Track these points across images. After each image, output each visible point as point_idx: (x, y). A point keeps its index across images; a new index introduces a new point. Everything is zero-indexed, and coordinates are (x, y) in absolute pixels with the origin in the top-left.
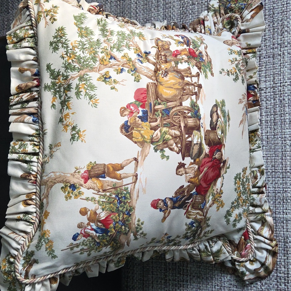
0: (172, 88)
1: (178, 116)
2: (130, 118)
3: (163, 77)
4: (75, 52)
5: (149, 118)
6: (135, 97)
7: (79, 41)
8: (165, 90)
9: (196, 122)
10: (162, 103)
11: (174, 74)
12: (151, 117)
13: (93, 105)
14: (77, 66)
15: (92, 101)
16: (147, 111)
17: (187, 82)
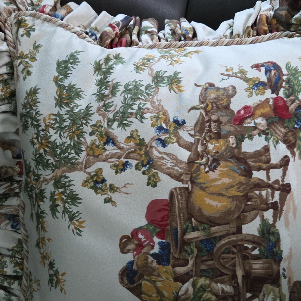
0: (223, 195)
1: (232, 256)
2: (136, 257)
3: (207, 172)
4: (49, 135)
5: (173, 259)
6: (148, 216)
7: (56, 115)
8: (208, 201)
9: (271, 268)
10: (200, 228)
11: (232, 164)
12: (176, 256)
13: (75, 231)
14: (51, 160)
15: (74, 224)
16: (169, 244)
17: (258, 181)
